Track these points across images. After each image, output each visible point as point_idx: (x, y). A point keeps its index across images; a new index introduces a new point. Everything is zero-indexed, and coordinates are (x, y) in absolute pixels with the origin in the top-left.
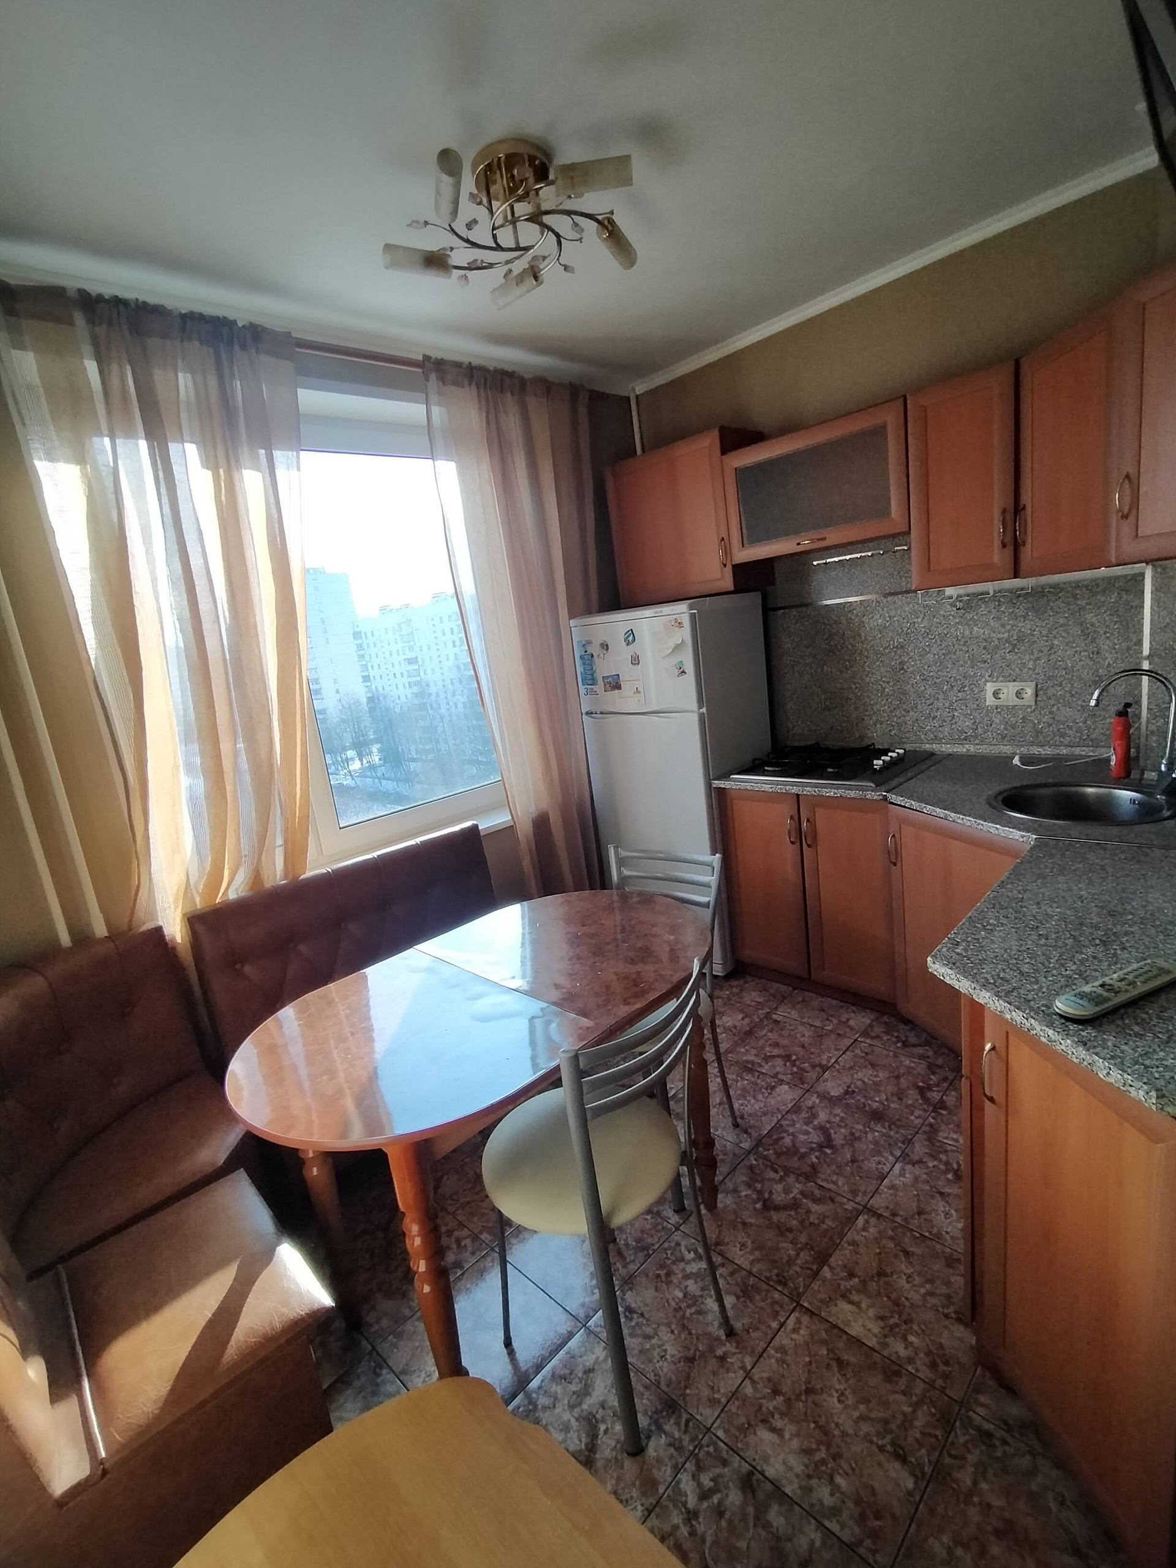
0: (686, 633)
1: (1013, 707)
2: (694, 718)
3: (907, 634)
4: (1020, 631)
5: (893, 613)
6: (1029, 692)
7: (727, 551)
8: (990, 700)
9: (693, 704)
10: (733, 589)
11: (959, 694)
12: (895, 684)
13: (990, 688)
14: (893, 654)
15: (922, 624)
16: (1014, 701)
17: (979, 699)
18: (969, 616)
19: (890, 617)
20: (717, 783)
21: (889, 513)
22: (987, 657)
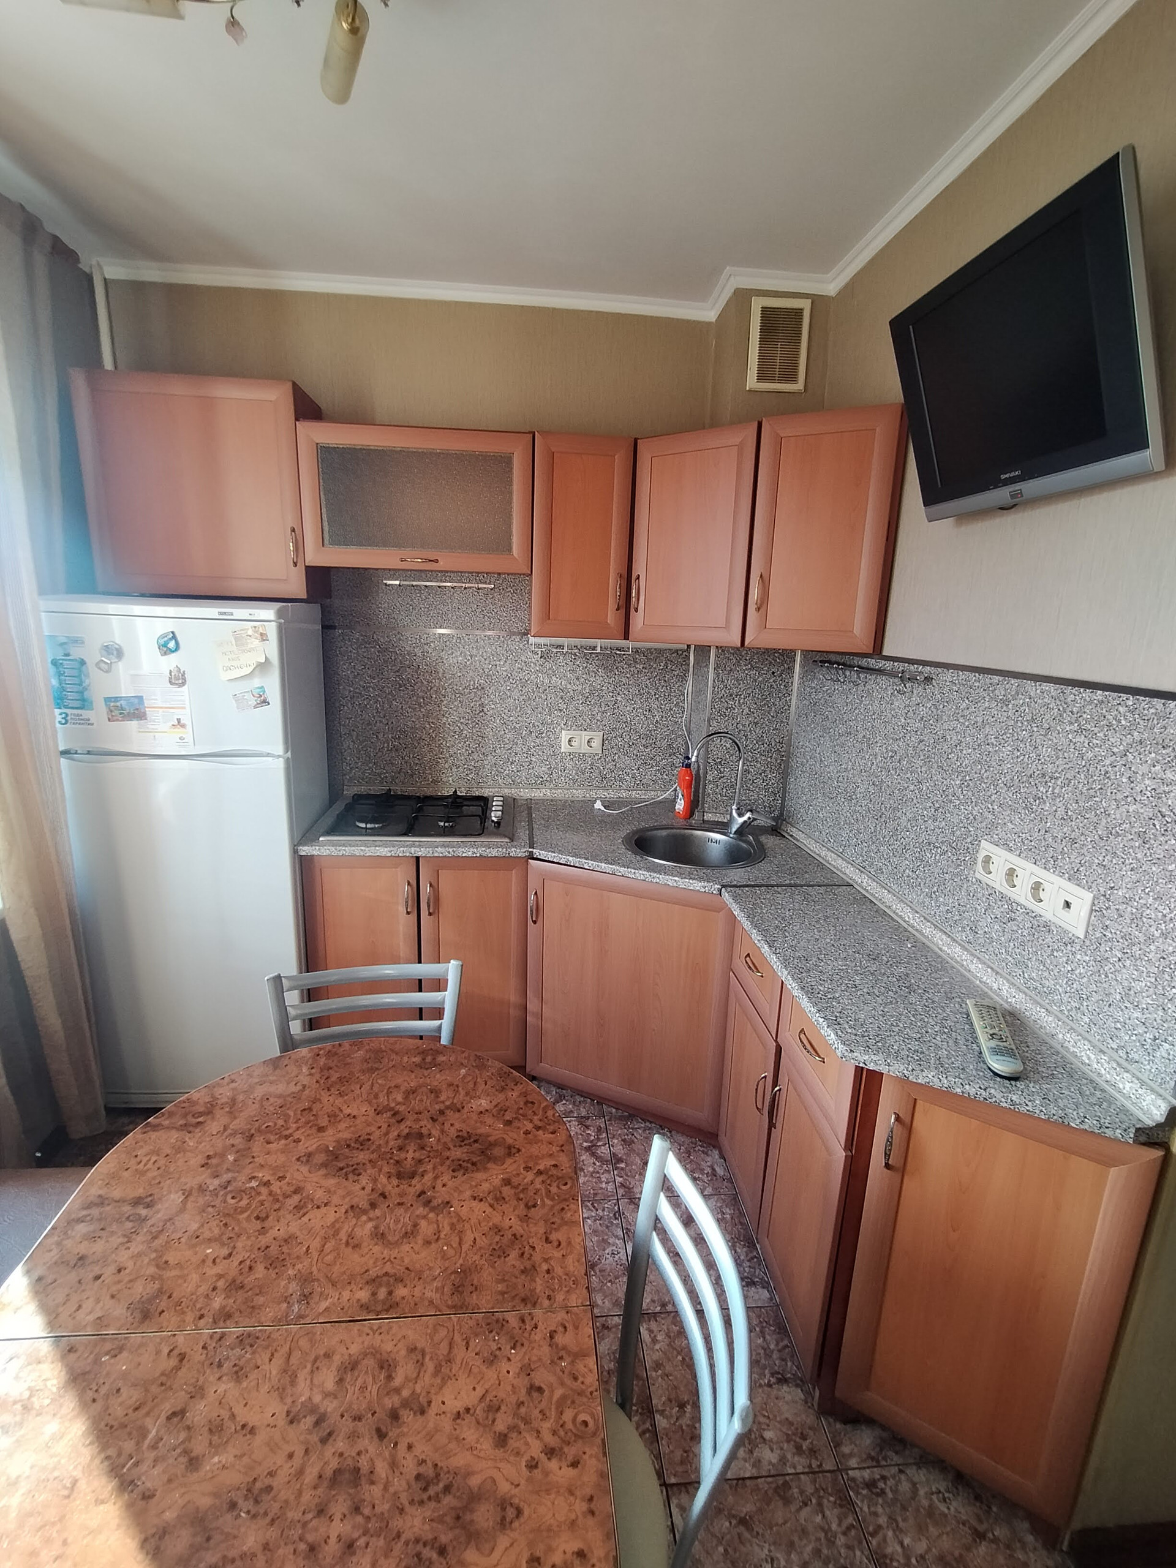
0: (272, 649)
1: (584, 754)
2: (280, 764)
3: (488, 675)
4: (591, 684)
5: (475, 652)
6: (596, 743)
7: (299, 547)
8: (564, 747)
9: (278, 748)
10: (305, 597)
11: (537, 740)
12: (474, 727)
13: (565, 736)
14: (473, 694)
15: (504, 669)
16: (585, 749)
17: (554, 746)
18: (548, 665)
19: (471, 656)
20: (305, 850)
21: (510, 550)
22: (563, 706)
